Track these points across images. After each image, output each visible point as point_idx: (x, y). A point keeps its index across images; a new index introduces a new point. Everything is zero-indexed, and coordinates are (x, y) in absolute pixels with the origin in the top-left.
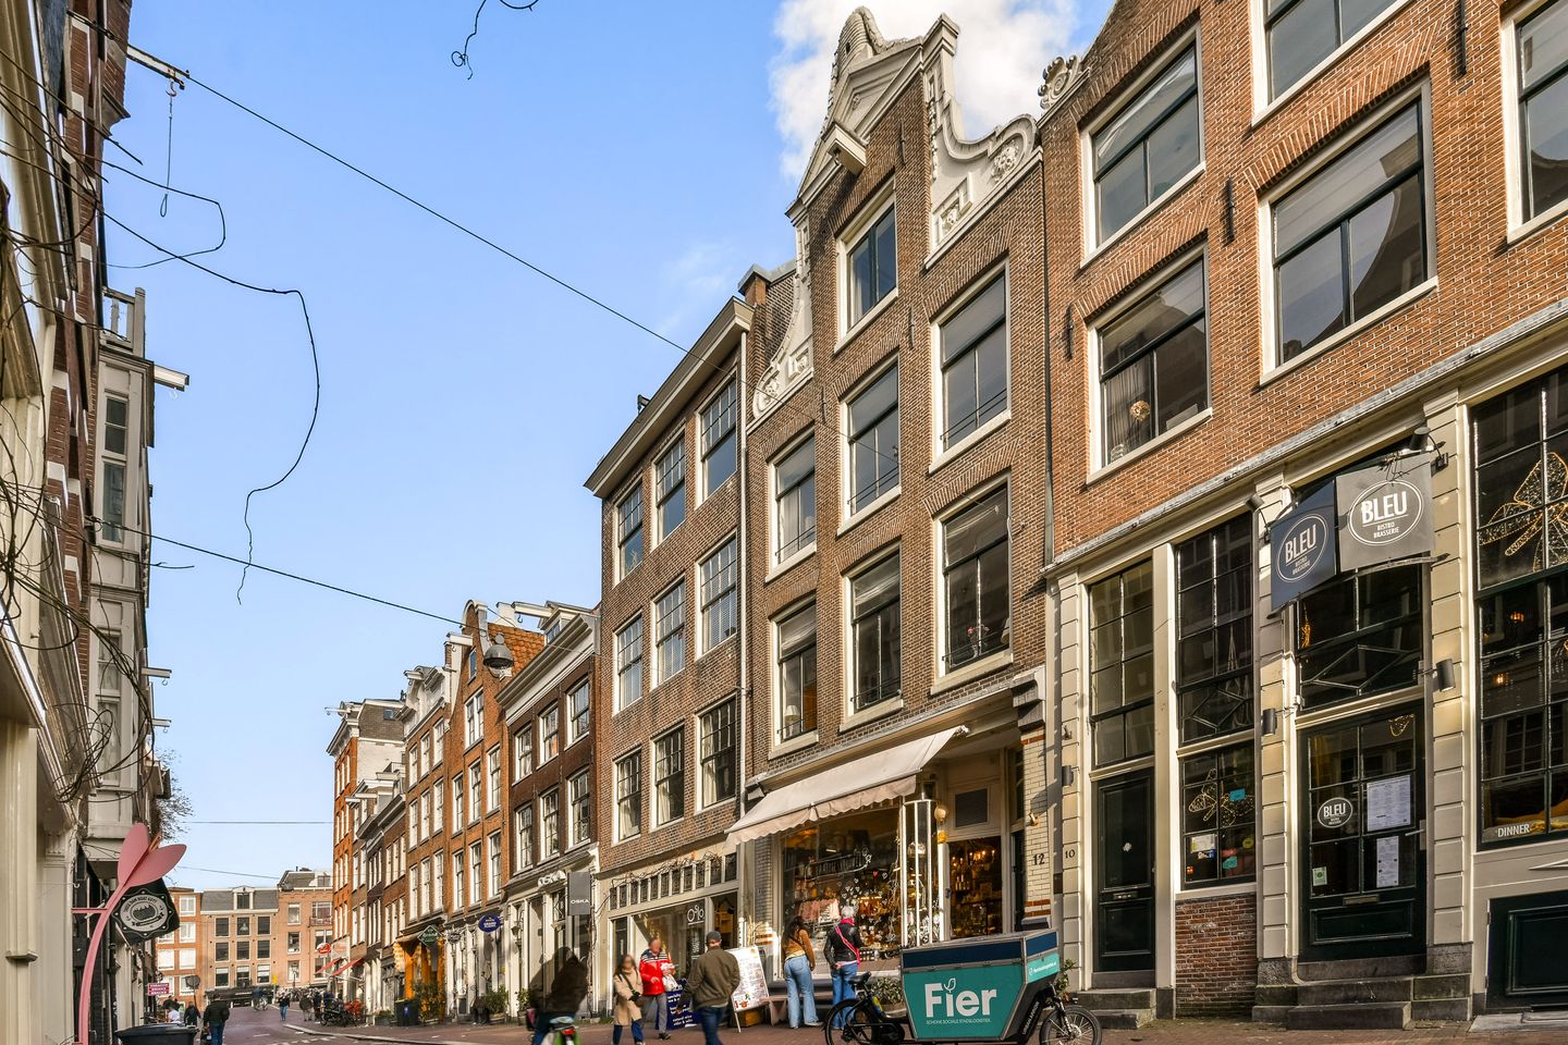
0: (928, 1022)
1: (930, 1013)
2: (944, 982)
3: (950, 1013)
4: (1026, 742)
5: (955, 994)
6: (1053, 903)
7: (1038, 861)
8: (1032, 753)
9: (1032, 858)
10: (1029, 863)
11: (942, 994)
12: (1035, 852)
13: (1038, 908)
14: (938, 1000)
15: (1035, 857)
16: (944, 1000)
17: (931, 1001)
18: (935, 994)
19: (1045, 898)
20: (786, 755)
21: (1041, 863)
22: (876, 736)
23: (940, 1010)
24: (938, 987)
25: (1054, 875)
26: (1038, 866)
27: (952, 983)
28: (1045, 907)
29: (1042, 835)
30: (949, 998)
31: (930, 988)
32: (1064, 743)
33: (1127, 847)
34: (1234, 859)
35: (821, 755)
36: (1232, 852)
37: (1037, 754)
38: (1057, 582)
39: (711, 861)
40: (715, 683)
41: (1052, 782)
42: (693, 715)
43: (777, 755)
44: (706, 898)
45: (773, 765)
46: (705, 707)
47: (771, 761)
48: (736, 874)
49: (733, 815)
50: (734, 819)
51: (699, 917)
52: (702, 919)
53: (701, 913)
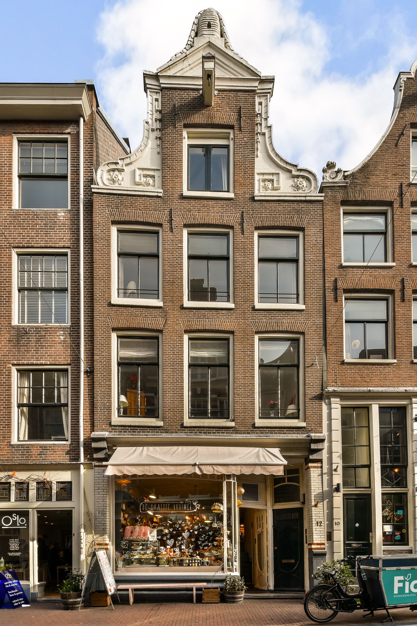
0: (395, 596)
1: (396, 591)
2: (405, 575)
3: (407, 591)
4: (312, 467)
5: (410, 582)
6: (327, 545)
7: (319, 525)
8: (314, 473)
9: (315, 522)
10: (314, 525)
11: (403, 582)
12: (317, 520)
13: (319, 546)
14: (401, 585)
15: (317, 522)
16: (404, 585)
17: (397, 585)
18: (399, 581)
19: (322, 542)
20: (130, 426)
21: (320, 526)
22: (213, 437)
23: (402, 590)
24: (402, 578)
25: (327, 532)
26: (319, 527)
27: (409, 576)
28: (323, 546)
29: (321, 513)
30: (407, 584)
31: (397, 579)
32: (334, 473)
33: (357, 525)
34: (399, 536)
35: (164, 435)
36: (398, 533)
37: (317, 474)
38: (329, 399)
39: (38, 483)
40: (42, 351)
41: (326, 488)
42: (11, 366)
43: (119, 424)
44: (30, 510)
45: (115, 429)
46: (28, 365)
47: (114, 426)
48: (71, 497)
49: (66, 454)
50: (67, 457)
51: (19, 523)
52: (23, 525)
53: (22, 521)
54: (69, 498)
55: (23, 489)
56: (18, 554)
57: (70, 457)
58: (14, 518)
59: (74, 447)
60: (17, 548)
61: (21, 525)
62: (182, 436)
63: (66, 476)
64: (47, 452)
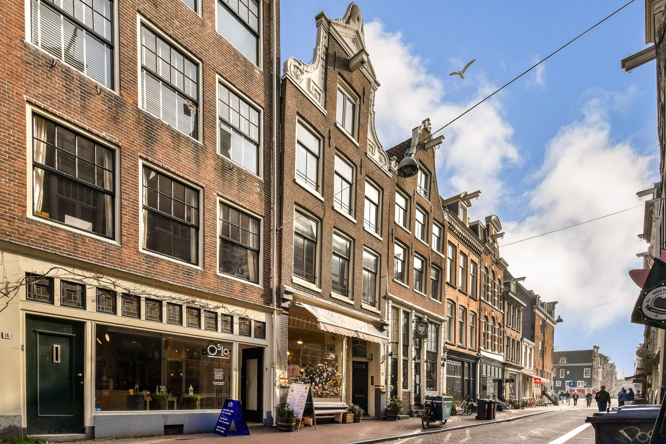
6: (385, 387)
9: (382, 373)
10: (381, 375)
19: (384, 385)
25: (385, 379)
26: (383, 376)
28: (383, 388)
29: (383, 367)
33: (393, 376)
35: (323, 300)
37: (383, 344)
38: (388, 300)
39: (240, 318)
40: (243, 194)
41: (386, 354)
42: (216, 195)
43: (298, 283)
44: (234, 343)
45: (294, 286)
46: (231, 201)
47: (294, 283)
48: (265, 336)
49: (261, 297)
50: (262, 300)
51: (223, 354)
52: (227, 356)
53: (226, 352)
54: (263, 337)
55: (227, 321)
56: (222, 383)
57: (264, 300)
58: (219, 348)
59: (267, 292)
60: (221, 378)
61: (225, 356)
62: (330, 303)
63: (262, 317)
64: (246, 291)
